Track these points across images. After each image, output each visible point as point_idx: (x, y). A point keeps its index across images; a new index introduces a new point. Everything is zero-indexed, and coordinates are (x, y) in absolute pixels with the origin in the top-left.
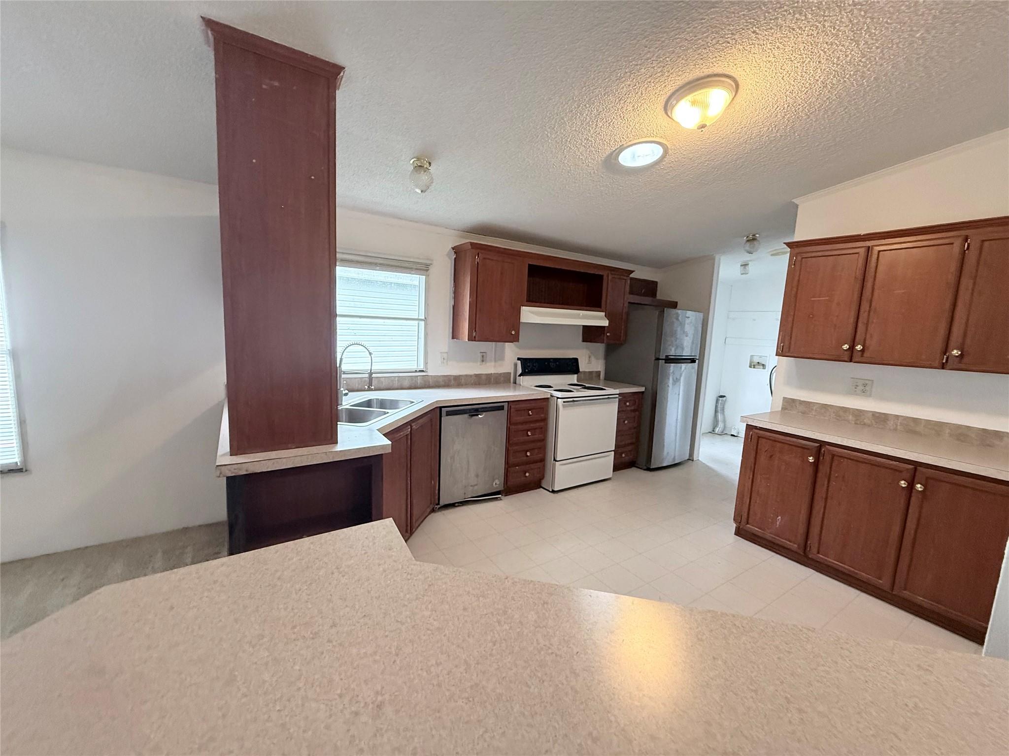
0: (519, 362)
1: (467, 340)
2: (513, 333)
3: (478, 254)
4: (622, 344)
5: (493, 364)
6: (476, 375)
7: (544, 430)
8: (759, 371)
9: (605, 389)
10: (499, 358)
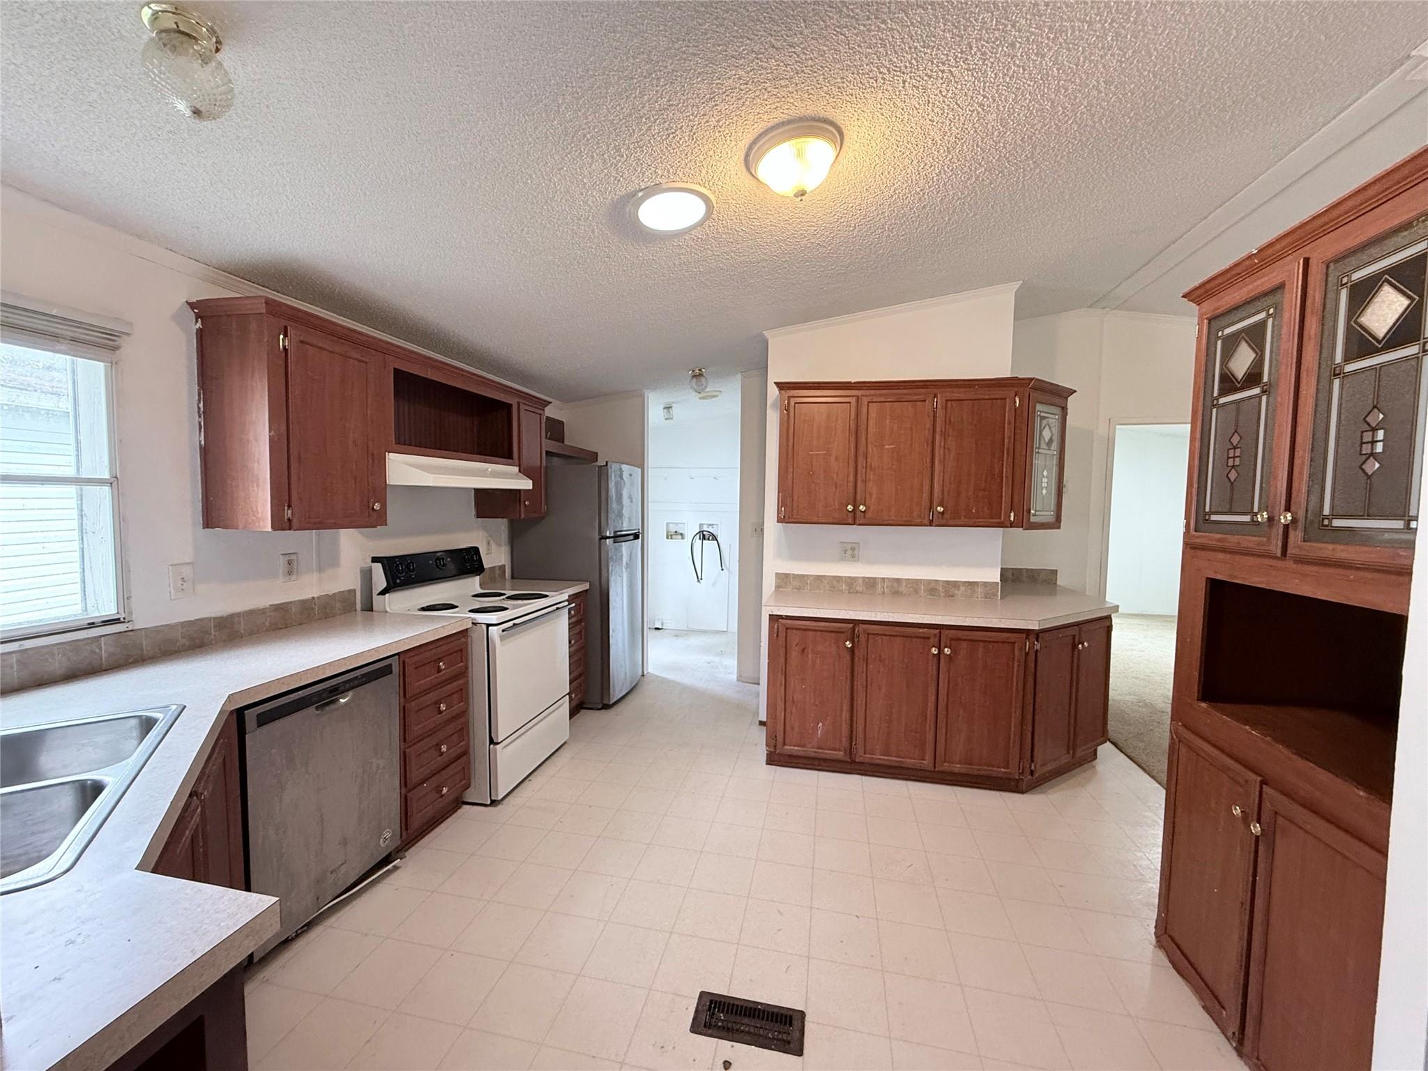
0: (379, 565)
1: (269, 529)
2: (377, 506)
3: (286, 328)
4: (543, 518)
5: (316, 575)
6: (277, 608)
7: (463, 693)
8: (677, 541)
9: (546, 596)
10: (328, 561)
